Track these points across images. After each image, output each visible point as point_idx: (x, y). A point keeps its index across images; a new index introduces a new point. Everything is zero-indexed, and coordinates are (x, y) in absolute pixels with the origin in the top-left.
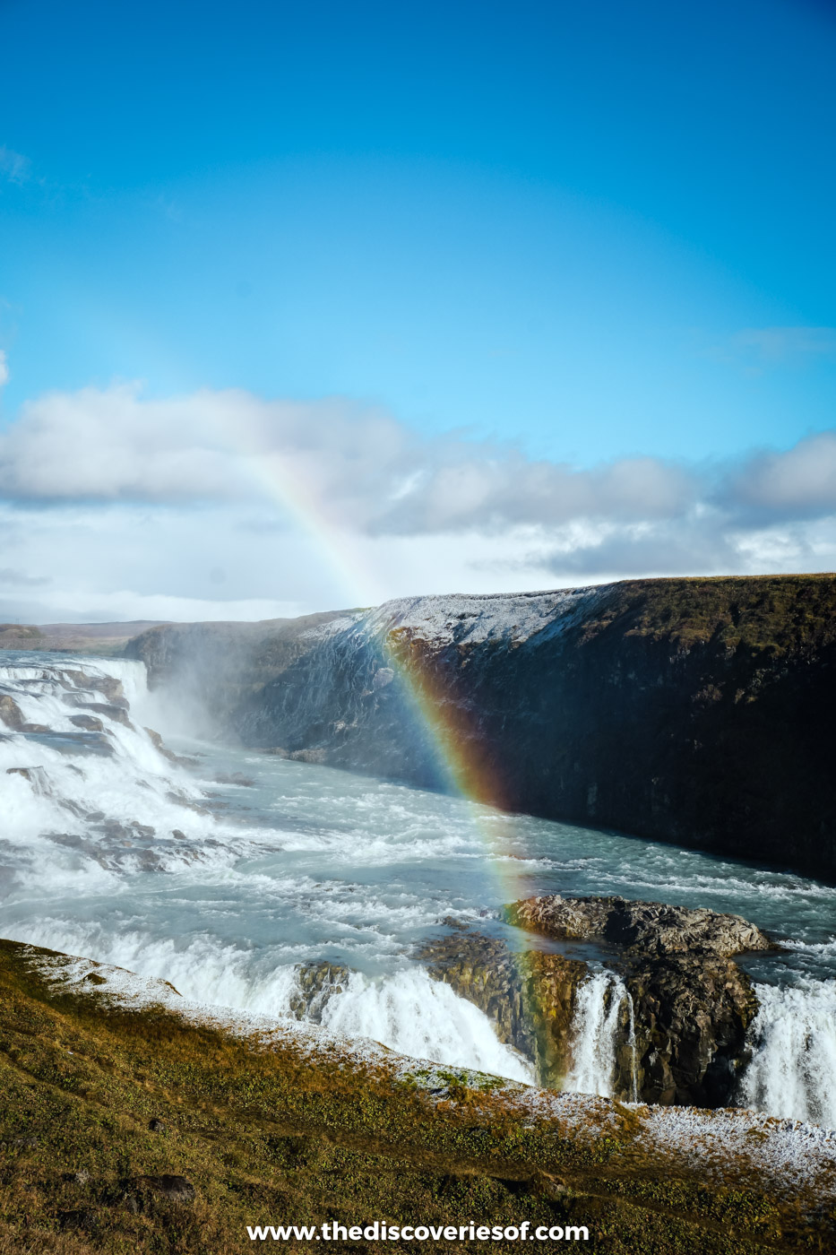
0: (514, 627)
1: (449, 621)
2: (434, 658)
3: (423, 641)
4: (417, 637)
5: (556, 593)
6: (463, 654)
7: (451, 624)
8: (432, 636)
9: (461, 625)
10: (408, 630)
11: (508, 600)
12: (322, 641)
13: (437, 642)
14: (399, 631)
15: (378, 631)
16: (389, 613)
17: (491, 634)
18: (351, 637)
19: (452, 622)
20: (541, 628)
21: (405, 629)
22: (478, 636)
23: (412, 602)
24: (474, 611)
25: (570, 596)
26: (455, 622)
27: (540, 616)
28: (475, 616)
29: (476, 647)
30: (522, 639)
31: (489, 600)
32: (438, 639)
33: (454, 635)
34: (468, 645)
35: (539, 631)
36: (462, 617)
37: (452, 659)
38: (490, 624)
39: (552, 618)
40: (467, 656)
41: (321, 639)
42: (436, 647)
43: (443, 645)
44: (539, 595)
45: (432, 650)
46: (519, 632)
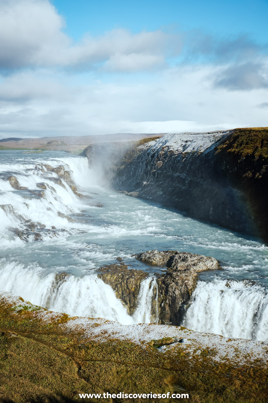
0: (201, 146)
1: (182, 143)
2: (175, 157)
3: (172, 151)
4: (170, 150)
5: (217, 132)
6: (184, 156)
7: (182, 144)
8: (176, 149)
9: (185, 145)
10: (168, 147)
11: (202, 135)
12: (145, 150)
13: (177, 152)
14: (165, 147)
15: (160, 147)
16: (164, 140)
17: (194, 149)
18: (152, 149)
19: (183, 143)
20: (209, 147)
21: (167, 146)
22: (189, 150)
23: (172, 135)
24: (191, 139)
25: (221, 134)
26: (184, 143)
27: (210, 142)
28: (191, 141)
29: (188, 154)
30: (202, 151)
31: (196, 135)
32: (177, 150)
33: (183, 149)
34: (186, 153)
35: (208, 148)
36: (186, 142)
37: (181, 158)
38: (194, 145)
39: (213, 142)
40: (185, 157)
41: (145, 149)
42: (176, 153)
43: (179, 153)
44: (212, 133)
45: (175, 155)
46: (202, 148)
